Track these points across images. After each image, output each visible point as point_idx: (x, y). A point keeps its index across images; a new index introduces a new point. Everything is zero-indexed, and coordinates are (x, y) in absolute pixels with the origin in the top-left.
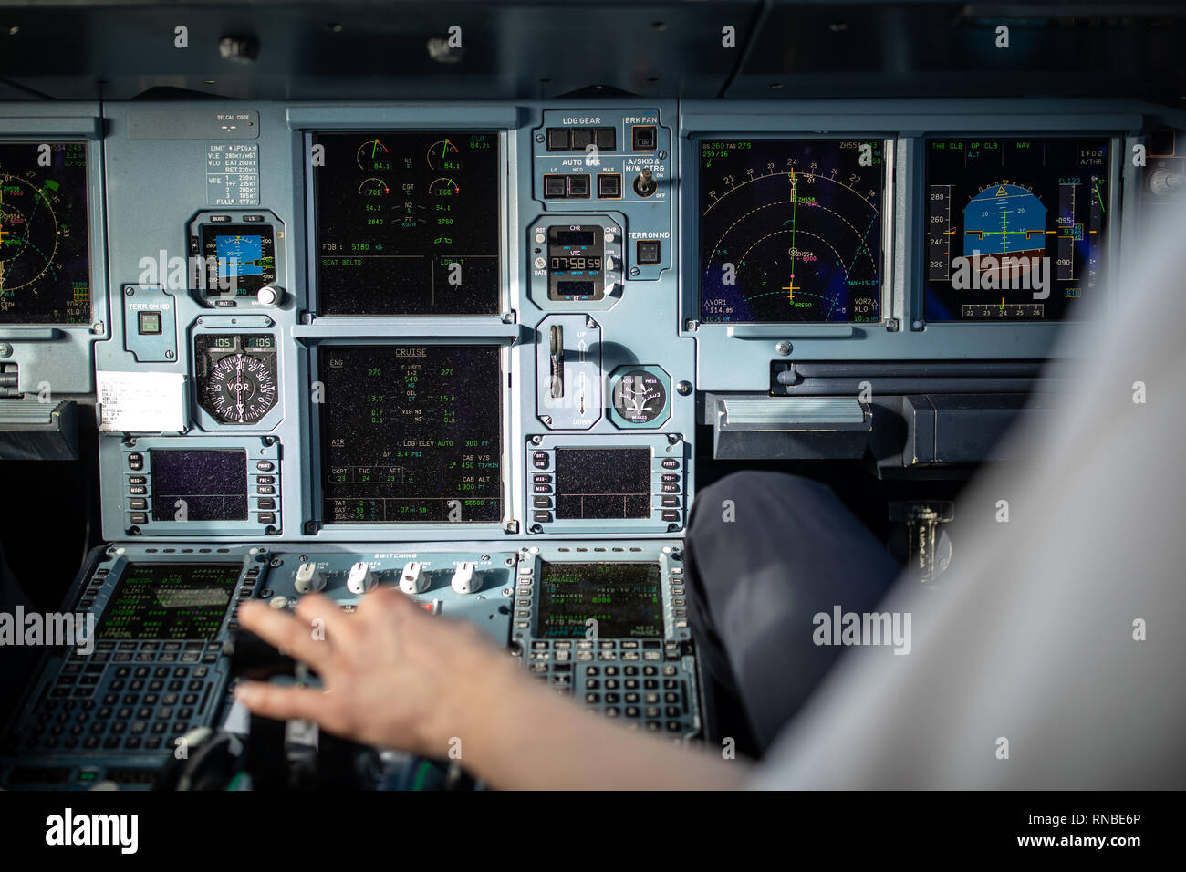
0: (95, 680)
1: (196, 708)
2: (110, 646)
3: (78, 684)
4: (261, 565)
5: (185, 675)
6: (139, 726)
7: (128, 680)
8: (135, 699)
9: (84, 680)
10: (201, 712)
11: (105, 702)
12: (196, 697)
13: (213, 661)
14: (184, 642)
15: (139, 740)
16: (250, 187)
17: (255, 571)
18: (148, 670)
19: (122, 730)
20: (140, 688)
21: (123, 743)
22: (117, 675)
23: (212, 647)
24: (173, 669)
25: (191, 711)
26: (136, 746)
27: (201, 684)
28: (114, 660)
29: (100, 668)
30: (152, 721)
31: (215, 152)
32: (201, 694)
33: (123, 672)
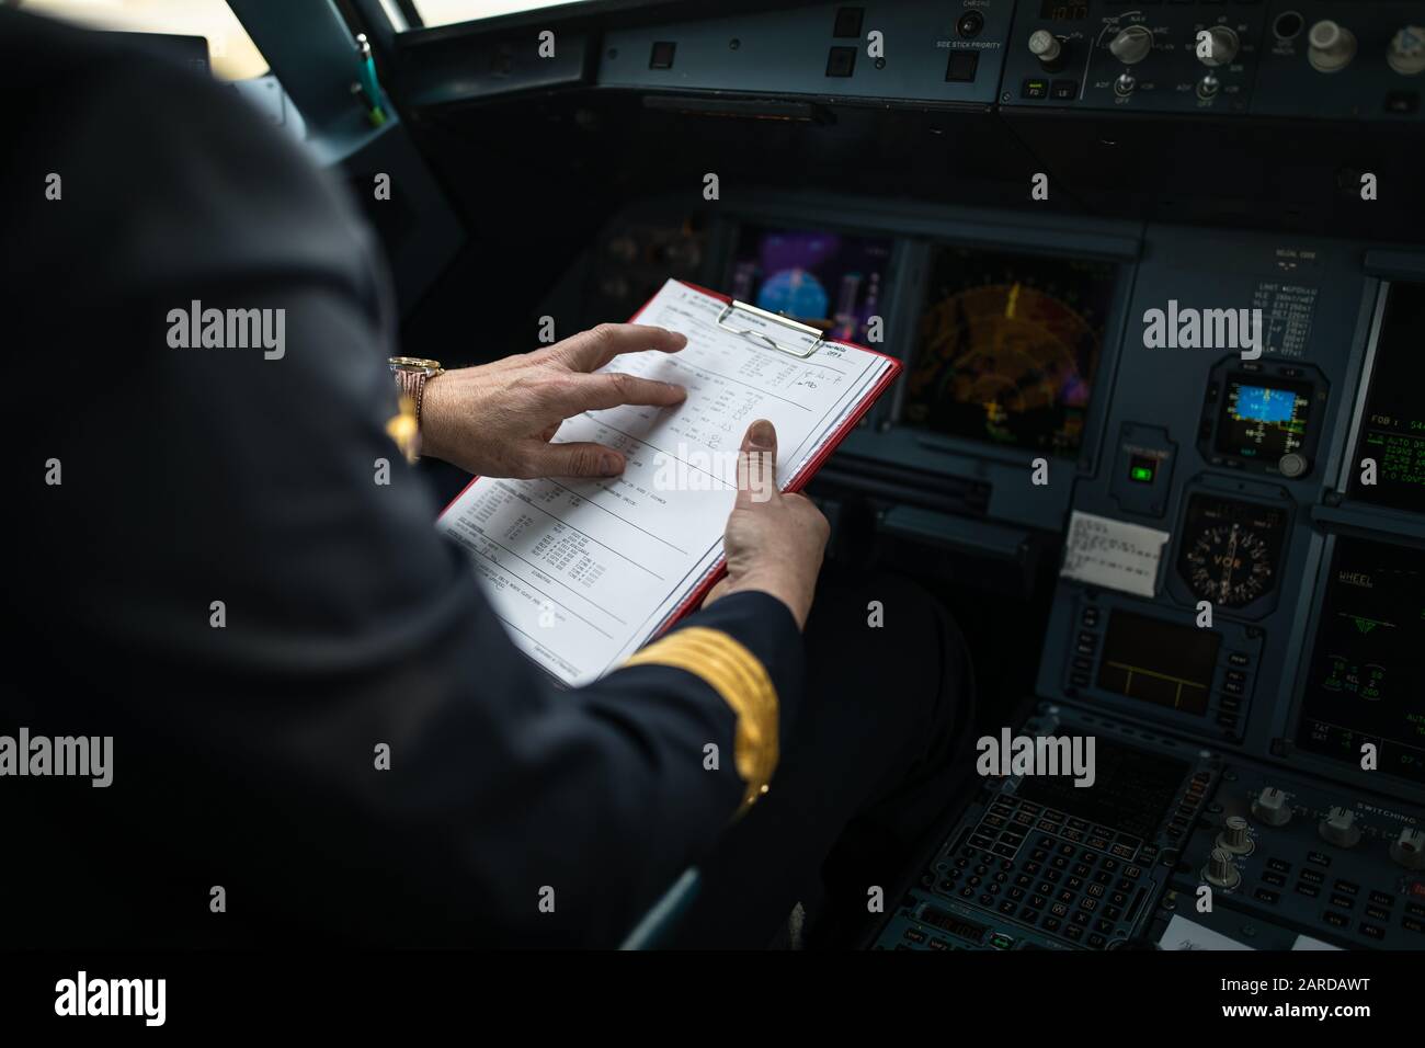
0: (1017, 842)
1: (1126, 910)
2: (1036, 810)
3: (998, 840)
4: (1214, 774)
5: (1114, 869)
6: (1059, 908)
7: (1053, 853)
8: (1057, 877)
9: (1005, 838)
10: (1129, 918)
11: (1025, 867)
12: (1125, 899)
13: (1148, 865)
14: (1118, 833)
15: (1059, 923)
16: (1297, 336)
17: (1205, 777)
18: (1073, 850)
19: (1040, 906)
20: (1064, 867)
21: (1040, 920)
22: (1040, 843)
23: (1146, 849)
24: (1101, 858)
25: (1117, 913)
26: (1055, 929)
27: (1132, 886)
28: (1038, 827)
29: (1023, 831)
30: (1074, 908)
31: (1264, 291)
32: (1132, 898)
33: (1047, 842)
